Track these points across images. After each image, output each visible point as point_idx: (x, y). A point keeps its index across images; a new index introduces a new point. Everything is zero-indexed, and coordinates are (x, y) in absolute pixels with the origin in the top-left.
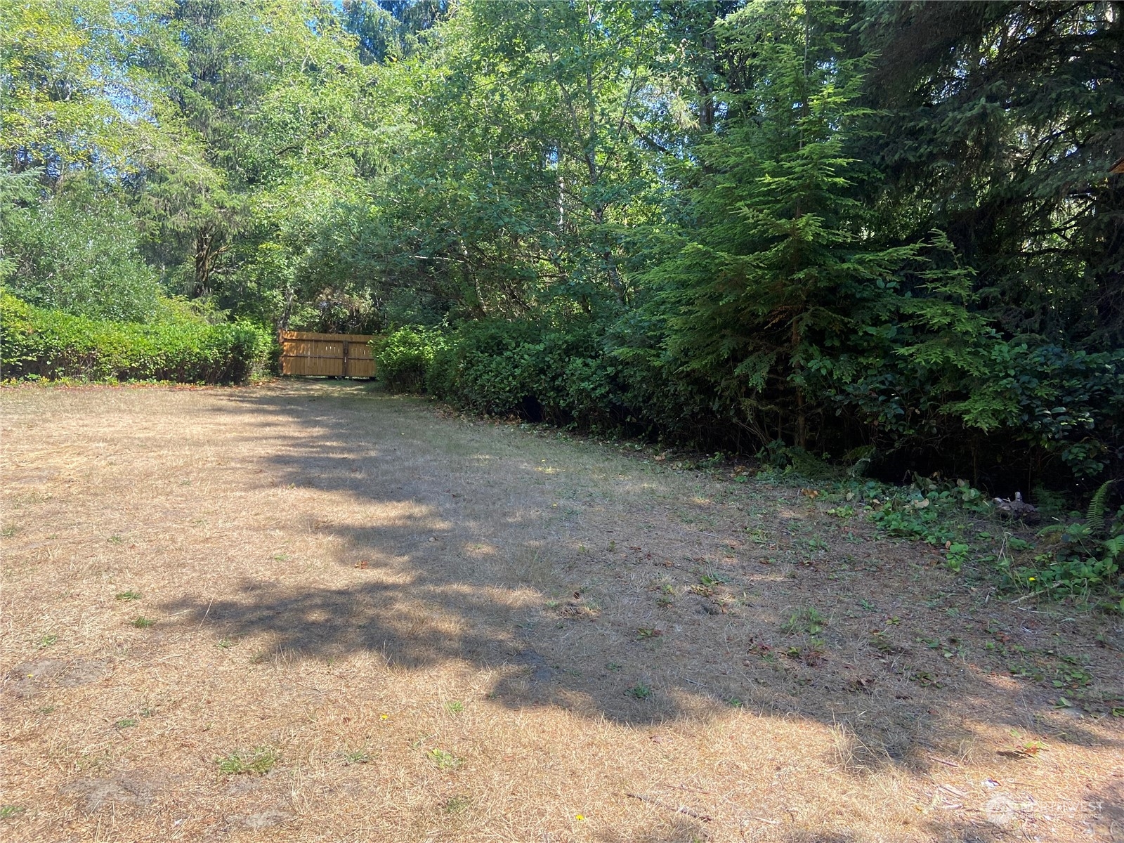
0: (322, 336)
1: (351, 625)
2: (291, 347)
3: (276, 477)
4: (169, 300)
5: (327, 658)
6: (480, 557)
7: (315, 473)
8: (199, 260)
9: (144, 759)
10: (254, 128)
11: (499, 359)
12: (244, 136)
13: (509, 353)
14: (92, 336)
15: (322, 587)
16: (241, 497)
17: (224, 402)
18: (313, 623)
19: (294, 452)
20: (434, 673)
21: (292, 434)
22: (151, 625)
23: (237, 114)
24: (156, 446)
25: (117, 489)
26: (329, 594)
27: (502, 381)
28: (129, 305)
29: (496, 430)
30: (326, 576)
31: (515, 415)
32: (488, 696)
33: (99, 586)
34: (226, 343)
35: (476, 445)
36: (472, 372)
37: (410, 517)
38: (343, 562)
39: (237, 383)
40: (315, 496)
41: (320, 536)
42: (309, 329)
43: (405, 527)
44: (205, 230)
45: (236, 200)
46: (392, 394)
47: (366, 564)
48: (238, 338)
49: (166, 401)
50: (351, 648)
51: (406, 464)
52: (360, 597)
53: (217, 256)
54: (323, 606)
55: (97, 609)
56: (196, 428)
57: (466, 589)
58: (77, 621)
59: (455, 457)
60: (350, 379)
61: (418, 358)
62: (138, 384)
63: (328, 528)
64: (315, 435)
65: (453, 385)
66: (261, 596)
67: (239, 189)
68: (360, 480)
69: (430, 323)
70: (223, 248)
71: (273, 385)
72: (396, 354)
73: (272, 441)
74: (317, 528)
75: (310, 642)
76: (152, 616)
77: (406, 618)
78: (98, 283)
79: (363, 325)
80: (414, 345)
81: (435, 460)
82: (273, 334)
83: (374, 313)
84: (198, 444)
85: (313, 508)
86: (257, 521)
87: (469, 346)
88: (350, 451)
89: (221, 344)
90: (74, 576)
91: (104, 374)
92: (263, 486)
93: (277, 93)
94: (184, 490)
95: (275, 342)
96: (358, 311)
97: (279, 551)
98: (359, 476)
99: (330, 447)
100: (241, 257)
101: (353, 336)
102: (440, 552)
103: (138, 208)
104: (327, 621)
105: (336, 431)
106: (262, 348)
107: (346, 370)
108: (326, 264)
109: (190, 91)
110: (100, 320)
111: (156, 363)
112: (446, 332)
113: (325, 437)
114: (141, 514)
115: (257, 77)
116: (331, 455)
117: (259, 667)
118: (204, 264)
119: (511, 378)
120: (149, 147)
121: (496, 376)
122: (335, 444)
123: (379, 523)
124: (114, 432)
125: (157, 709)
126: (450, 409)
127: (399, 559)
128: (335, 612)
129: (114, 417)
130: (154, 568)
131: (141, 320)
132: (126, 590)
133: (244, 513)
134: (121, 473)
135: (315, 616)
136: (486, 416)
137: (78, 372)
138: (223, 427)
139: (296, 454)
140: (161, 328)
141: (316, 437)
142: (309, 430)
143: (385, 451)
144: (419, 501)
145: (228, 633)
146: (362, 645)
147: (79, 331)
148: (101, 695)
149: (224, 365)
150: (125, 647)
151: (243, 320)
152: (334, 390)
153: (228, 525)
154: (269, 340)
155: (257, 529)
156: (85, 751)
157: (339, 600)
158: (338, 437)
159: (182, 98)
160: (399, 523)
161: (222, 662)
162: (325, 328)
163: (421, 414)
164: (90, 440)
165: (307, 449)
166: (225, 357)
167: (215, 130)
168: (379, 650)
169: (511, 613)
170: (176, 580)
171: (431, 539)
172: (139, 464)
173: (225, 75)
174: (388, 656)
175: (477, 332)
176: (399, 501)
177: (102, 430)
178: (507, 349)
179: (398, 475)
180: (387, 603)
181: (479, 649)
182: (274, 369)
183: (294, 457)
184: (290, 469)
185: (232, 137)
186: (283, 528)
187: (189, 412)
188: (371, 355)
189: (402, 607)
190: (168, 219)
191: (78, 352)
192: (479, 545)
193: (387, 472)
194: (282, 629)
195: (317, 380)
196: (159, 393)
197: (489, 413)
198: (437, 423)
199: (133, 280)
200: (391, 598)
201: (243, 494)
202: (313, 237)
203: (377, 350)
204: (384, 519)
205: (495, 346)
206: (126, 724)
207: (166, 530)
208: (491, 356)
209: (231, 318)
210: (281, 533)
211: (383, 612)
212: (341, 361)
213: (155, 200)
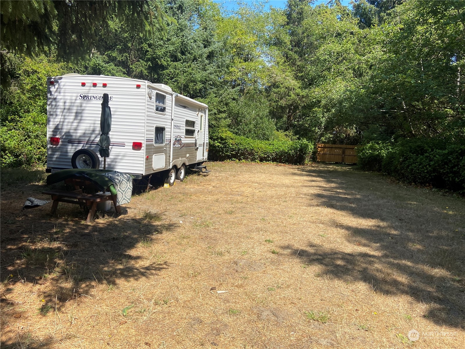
0: (334, 146)
1: (355, 270)
2: (321, 150)
3: (319, 202)
4: (278, 132)
5: (346, 281)
6: (416, 250)
7: (334, 202)
8: (288, 117)
9: (279, 304)
10: (313, 63)
11: (421, 157)
12: (309, 67)
13: (427, 154)
14: (253, 145)
15: (341, 251)
16: (305, 209)
17: (296, 171)
18: (339, 265)
19: (325, 193)
20: (396, 299)
21: (323, 185)
22: (277, 253)
23: (307, 58)
24: (274, 186)
25: (263, 201)
26: (344, 254)
27: (423, 168)
28: (265, 134)
29: (419, 191)
30: (342, 246)
31: (429, 184)
32: (424, 316)
33: (259, 236)
34: (297, 148)
35: (409, 197)
36: (407, 162)
37: (378, 226)
38: (349, 241)
39: (300, 164)
40: (335, 212)
41: (339, 229)
42: (328, 143)
43: (376, 231)
44: (292, 105)
45: (304, 93)
46: (365, 171)
47: (360, 244)
48: (301, 146)
49: (276, 170)
50: (356, 279)
51: (375, 202)
52: (358, 258)
53: (295, 114)
54: (343, 259)
55: (259, 244)
56: (288, 180)
57: (409, 264)
58: (253, 247)
59: (398, 201)
60: (345, 164)
61: (378, 155)
62: (266, 163)
63: (342, 226)
64: (332, 186)
65: (396, 168)
66: (317, 250)
67: (305, 88)
68: (354, 208)
69: (384, 140)
70: (298, 112)
71: (313, 165)
72: (367, 153)
73: (315, 188)
74: (337, 226)
75: (338, 273)
76: (278, 250)
77: (380, 272)
78: (255, 126)
79: (351, 141)
80: (376, 150)
81: (389, 202)
82: (314, 145)
83: (356, 136)
84: (288, 187)
85: (334, 217)
86: (312, 219)
87: (406, 150)
88: (348, 194)
89: (295, 149)
90: (251, 231)
91: (255, 159)
92: (313, 206)
93: (323, 48)
94: (285, 204)
95: (315, 148)
96: (349, 135)
97: (322, 233)
98: (353, 206)
99: (340, 192)
100: (303, 115)
101: (347, 146)
102: (395, 245)
103: (269, 98)
104: (344, 265)
105: (341, 186)
106: (310, 150)
107: (343, 160)
108: (340, 116)
109: (290, 52)
110: (255, 140)
111: (272, 156)
112: (392, 144)
113: (336, 188)
114: (271, 211)
115: (316, 42)
116: (340, 196)
117: (318, 279)
118: (290, 118)
119: (428, 166)
120: (275, 75)
121: (420, 165)
122: (341, 191)
123: (364, 227)
124: (260, 180)
125: (282, 286)
126: (394, 179)
127: (375, 245)
128: (348, 262)
129: (259, 175)
130: (277, 232)
131: (268, 139)
132: (268, 239)
133: (307, 216)
134: (263, 195)
135: (339, 262)
136: (413, 183)
137: (247, 158)
138: (296, 181)
139: (325, 194)
140: (275, 142)
141: (333, 188)
142: (329, 184)
143: (363, 196)
144: (383, 220)
145: (305, 262)
146: (361, 279)
147: (249, 144)
148: (262, 276)
149: (296, 157)
150: (269, 260)
151: (304, 139)
152: (339, 168)
153: (302, 219)
154: (313, 147)
155: (313, 222)
156: (258, 296)
157: (349, 257)
158: (342, 188)
159: (287, 55)
160: (374, 228)
161: (304, 273)
162: (334, 142)
163: (379, 181)
164: (253, 182)
165: (330, 192)
166: (296, 154)
167: (298, 66)
168: (369, 283)
169: (434, 279)
170: (285, 238)
171: (390, 238)
172: (269, 192)
173: (303, 44)
174: (374, 286)
175: (410, 144)
176: (373, 219)
177: (256, 179)
178: (426, 152)
179: (371, 207)
180: (371, 263)
181: (418, 293)
182: (314, 159)
183: (325, 195)
184: (324, 200)
185: (304, 68)
186: (323, 223)
187: (284, 174)
188: (355, 154)
189: (378, 266)
190: (279, 102)
191: (248, 151)
192: (415, 244)
193: (365, 205)
194: (326, 265)
195: (331, 164)
196: (273, 167)
197: (415, 182)
198: (387, 185)
199: (266, 125)
200: (373, 261)
201: (306, 208)
202: (335, 105)
203: (358, 151)
204: (366, 226)
205: (420, 151)
206: (271, 289)
207: (280, 218)
208: (417, 155)
209: (299, 139)
210: (322, 226)
211: (369, 267)
212: (341, 156)
213: (275, 95)
